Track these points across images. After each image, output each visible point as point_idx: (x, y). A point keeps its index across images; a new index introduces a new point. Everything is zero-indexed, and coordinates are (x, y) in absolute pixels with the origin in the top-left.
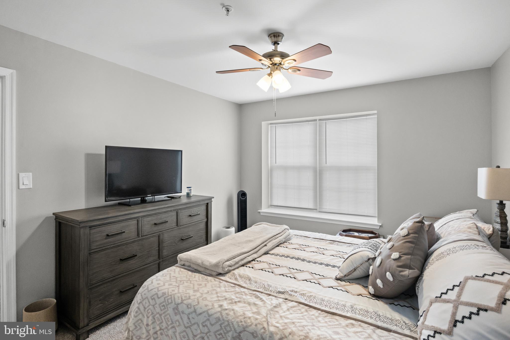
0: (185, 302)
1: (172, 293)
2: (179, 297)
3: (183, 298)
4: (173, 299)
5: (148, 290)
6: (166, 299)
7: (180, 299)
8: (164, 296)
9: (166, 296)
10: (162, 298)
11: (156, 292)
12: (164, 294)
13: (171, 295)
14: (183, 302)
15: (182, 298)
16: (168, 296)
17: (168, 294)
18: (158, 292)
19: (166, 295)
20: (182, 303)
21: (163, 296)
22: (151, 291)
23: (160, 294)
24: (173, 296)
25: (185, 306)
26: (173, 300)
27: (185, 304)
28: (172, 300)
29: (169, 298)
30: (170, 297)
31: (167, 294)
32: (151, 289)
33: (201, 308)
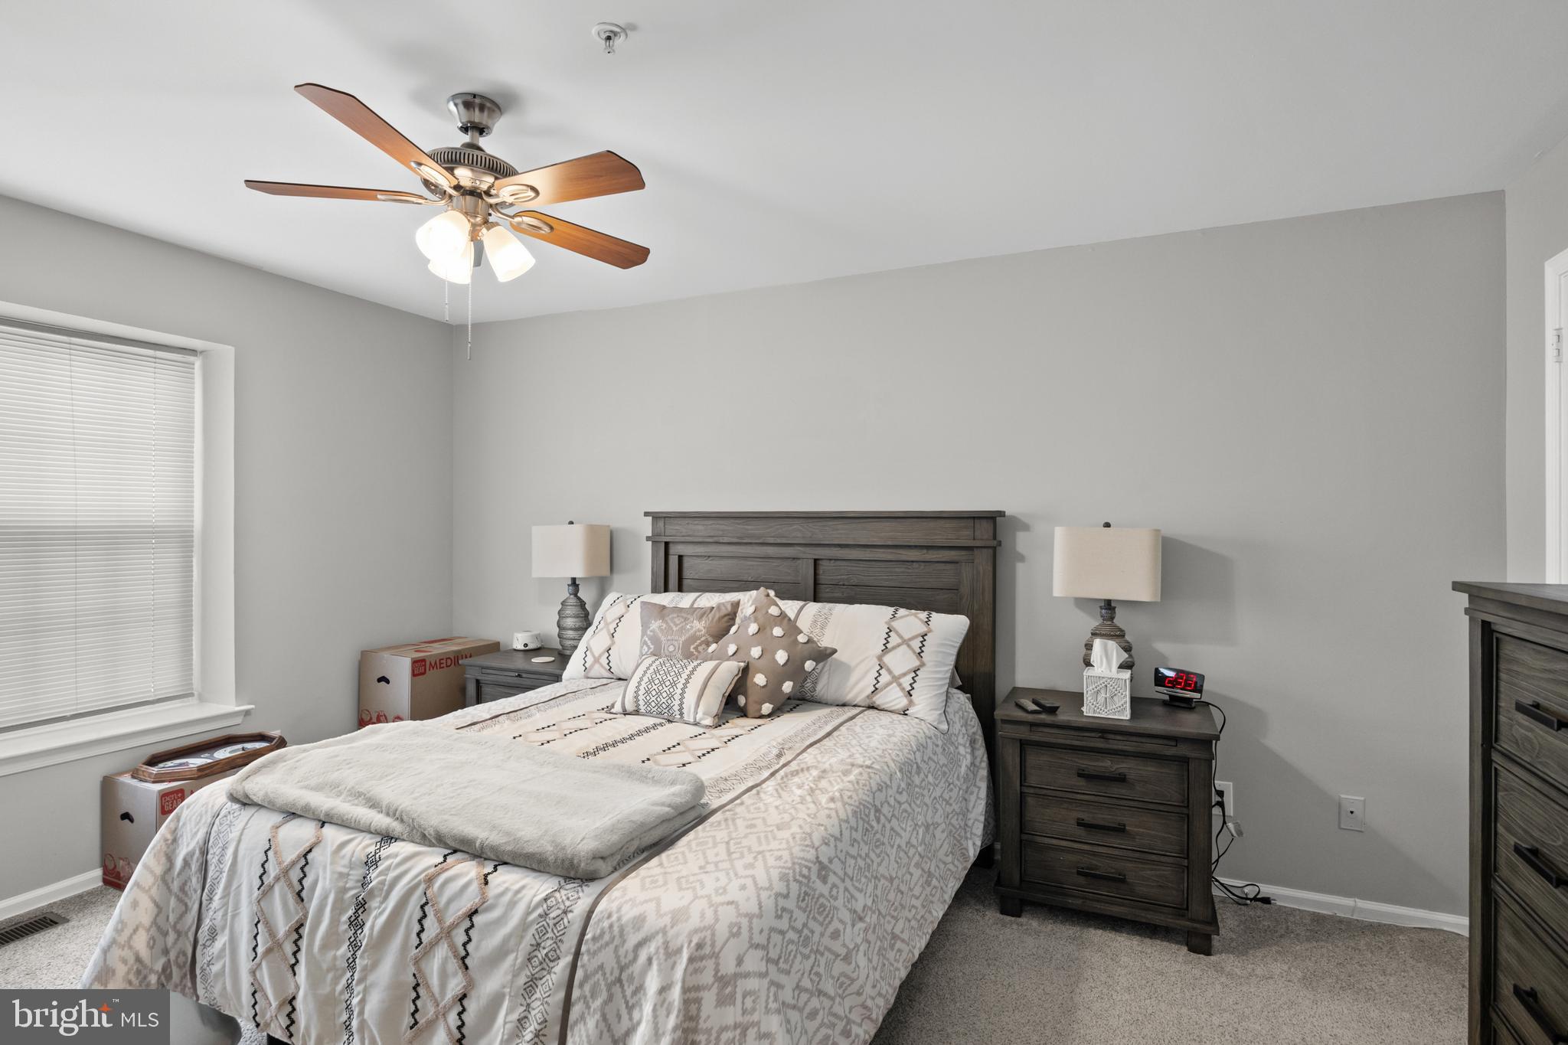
0: (817, 844)
1: (789, 860)
2: (803, 850)
3: (808, 842)
4: (803, 862)
5: (757, 917)
6: (798, 877)
7: (808, 849)
8: (791, 879)
9: (791, 875)
10: (791, 886)
11: (770, 896)
12: (784, 877)
13: (794, 863)
14: (816, 846)
15: (807, 846)
16: (794, 871)
17: (789, 869)
18: (774, 891)
19: (788, 874)
20: (817, 849)
21: (788, 881)
22: (763, 909)
23: (779, 887)
24: (796, 860)
25: (824, 848)
26: (806, 863)
27: (821, 845)
28: (806, 867)
29: (798, 870)
30: (797, 867)
31: (787, 871)
32: (758, 906)
33: (833, 826)
